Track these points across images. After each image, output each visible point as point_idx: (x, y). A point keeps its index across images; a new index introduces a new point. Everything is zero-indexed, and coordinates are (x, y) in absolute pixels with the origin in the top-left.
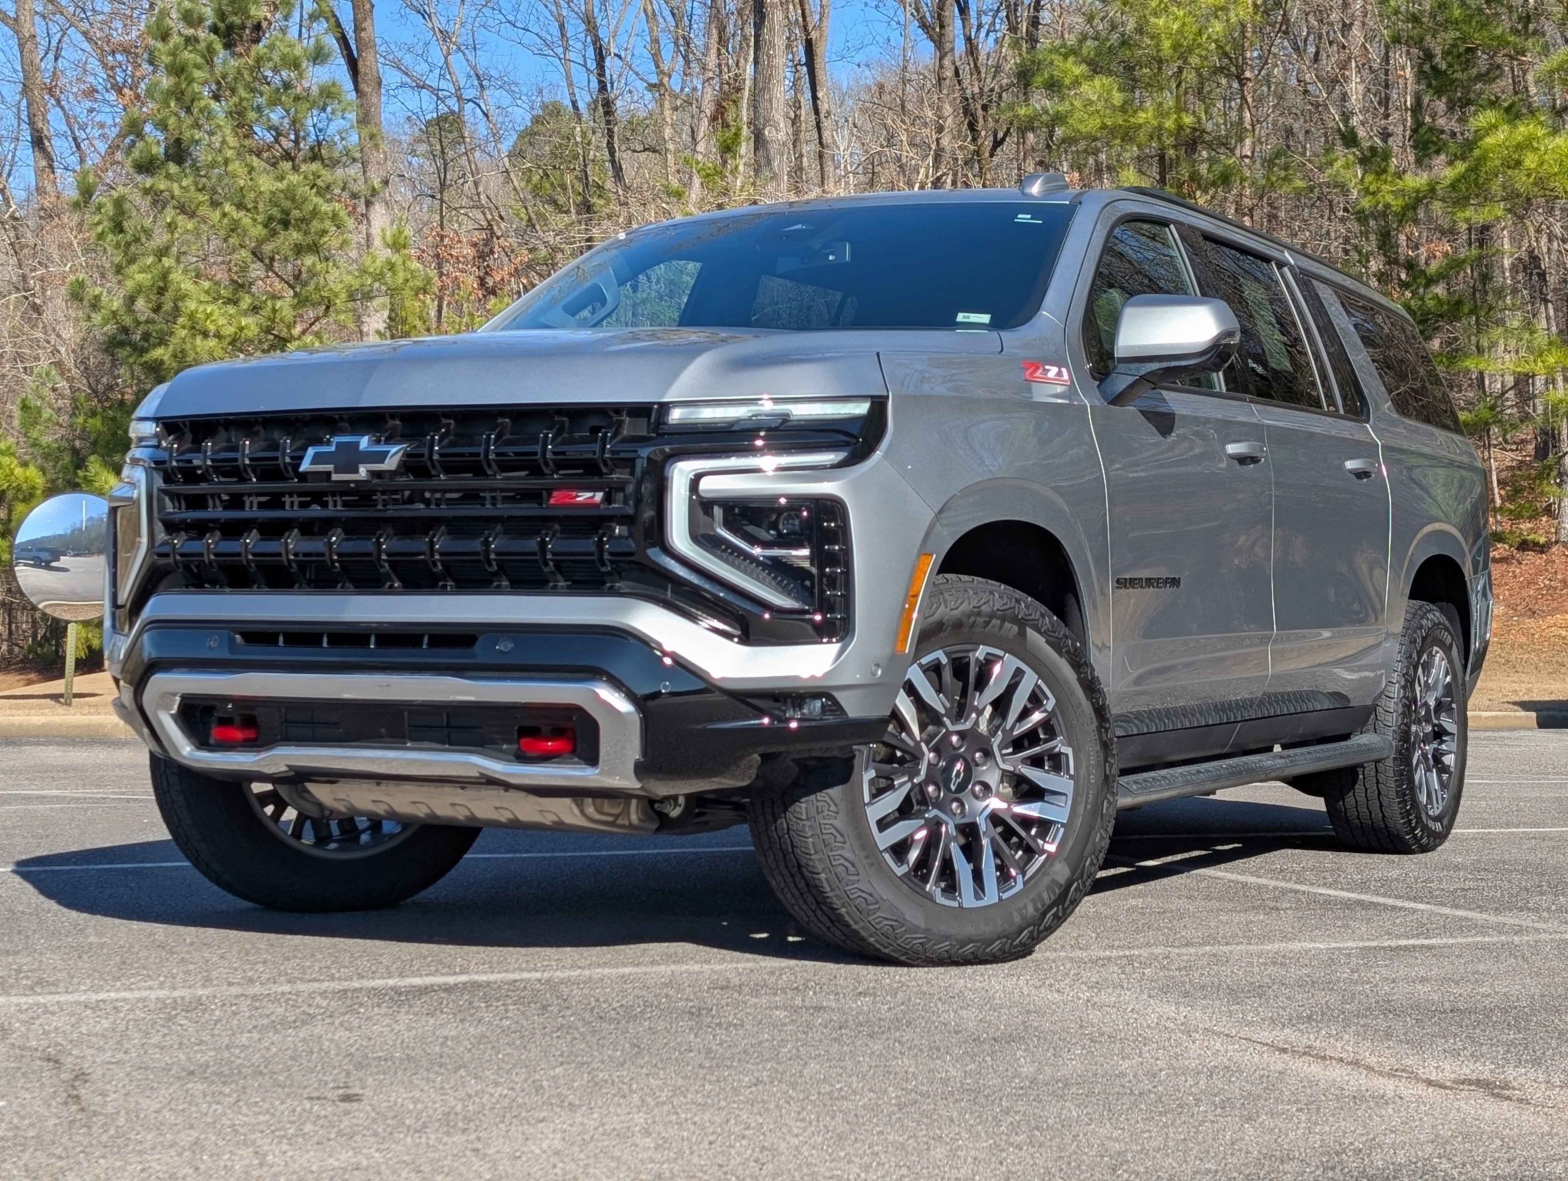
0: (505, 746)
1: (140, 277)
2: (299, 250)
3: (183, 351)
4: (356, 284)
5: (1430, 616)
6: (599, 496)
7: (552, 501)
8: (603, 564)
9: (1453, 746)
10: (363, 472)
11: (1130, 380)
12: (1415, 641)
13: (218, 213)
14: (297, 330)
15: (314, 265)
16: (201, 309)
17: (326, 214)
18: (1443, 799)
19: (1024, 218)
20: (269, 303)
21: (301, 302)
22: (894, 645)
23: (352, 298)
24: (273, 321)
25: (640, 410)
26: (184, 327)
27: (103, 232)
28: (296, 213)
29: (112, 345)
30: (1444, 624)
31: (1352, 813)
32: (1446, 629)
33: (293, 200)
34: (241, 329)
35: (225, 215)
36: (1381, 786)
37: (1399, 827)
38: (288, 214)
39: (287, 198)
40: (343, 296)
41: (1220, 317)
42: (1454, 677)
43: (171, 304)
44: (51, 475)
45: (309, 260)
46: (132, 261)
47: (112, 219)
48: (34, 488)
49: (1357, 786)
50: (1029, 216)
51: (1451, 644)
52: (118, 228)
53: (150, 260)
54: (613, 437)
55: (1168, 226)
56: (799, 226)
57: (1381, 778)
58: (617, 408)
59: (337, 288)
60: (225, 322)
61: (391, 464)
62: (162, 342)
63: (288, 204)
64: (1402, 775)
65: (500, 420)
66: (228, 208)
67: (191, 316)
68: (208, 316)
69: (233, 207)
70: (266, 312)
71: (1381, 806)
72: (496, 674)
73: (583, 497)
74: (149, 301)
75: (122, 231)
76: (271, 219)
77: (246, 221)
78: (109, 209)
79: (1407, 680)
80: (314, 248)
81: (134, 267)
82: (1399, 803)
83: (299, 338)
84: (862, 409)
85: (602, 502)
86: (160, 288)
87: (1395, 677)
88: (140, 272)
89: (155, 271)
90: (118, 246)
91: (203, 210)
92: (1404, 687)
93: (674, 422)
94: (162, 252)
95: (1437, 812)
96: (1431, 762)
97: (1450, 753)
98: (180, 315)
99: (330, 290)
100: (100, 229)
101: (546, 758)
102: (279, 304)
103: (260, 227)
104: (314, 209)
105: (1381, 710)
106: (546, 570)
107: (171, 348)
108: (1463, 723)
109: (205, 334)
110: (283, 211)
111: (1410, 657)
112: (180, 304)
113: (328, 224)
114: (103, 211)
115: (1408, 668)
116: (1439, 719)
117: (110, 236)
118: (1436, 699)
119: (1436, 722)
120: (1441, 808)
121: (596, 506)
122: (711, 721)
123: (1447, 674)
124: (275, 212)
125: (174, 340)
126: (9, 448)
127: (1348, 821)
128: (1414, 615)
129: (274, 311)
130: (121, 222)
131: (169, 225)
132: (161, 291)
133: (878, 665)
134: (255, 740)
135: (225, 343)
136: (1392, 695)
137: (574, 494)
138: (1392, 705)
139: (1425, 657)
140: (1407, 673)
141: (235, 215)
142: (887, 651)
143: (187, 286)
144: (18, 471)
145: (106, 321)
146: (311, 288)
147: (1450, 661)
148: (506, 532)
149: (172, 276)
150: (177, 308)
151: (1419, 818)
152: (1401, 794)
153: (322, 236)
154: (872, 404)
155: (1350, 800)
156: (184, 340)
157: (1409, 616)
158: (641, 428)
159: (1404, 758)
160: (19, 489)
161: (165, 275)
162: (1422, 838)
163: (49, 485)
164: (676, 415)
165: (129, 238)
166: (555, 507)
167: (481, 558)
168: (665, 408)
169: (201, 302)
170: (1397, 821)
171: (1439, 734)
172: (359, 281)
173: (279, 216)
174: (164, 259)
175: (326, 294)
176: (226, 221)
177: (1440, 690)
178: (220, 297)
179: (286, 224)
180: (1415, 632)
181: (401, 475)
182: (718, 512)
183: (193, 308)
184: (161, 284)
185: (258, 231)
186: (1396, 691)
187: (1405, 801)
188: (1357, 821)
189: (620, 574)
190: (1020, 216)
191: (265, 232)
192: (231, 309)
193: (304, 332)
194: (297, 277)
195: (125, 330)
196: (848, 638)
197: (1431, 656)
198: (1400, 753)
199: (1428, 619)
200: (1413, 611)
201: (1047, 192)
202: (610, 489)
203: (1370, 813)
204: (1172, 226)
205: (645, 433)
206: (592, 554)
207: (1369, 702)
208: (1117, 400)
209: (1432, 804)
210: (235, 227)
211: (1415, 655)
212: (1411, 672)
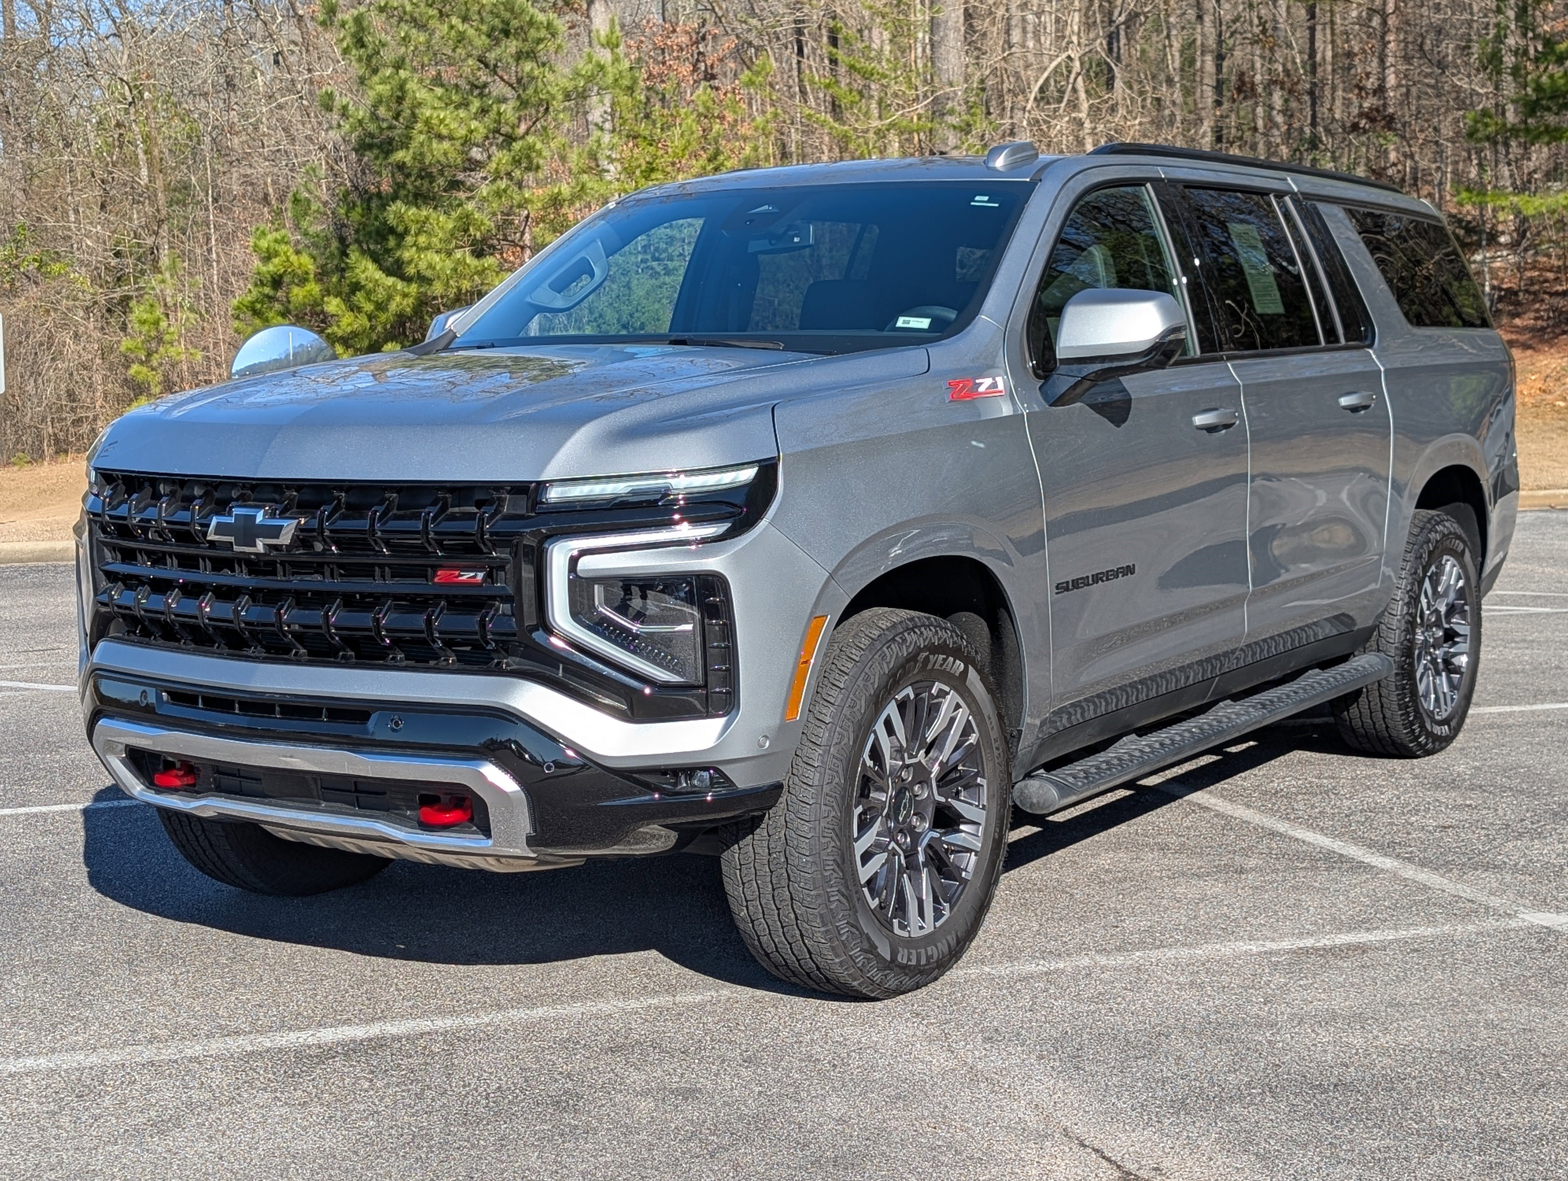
0: (409, 813)
1: (380, 88)
2: (519, 56)
3: (421, 154)
4: (570, 86)
5: (1439, 528)
6: (480, 576)
7: (436, 580)
8: (487, 643)
9: (1464, 647)
10: (260, 546)
11: (1073, 381)
12: (1421, 557)
13: (446, 27)
14: (523, 128)
15: (532, 69)
16: (435, 115)
17: (542, 23)
18: (1452, 699)
19: (981, 200)
20: (495, 107)
21: (524, 104)
22: (784, 714)
23: (567, 97)
24: (499, 123)
25: (520, 489)
26: (421, 132)
27: (348, 47)
28: (515, 23)
29: (362, 147)
30: (1455, 534)
31: (1357, 723)
32: (1459, 537)
33: (512, 11)
34: (471, 132)
35: (452, 27)
36: (1384, 700)
37: (1403, 736)
38: (508, 24)
39: (506, 10)
40: (560, 97)
41: (1166, 312)
42: (1468, 580)
43: (409, 111)
44: (321, 261)
45: (528, 66)
46: (375, 71)
47: (353, 35)
48: (307, 273)
49: (1360, 699)
50: (986, 198)
51: (1463, 551)
52: (360, 43)
53: (388, 72)
54: (492, 517)
55: (1144, 185)
56: (766, 207)
57: (1384, 692)
58: (497, 486)
59: (554, 90)
60: (456, 125)
61: (285, 539)
62: (405, 145)
63: (508, 15)
64: (1404, 689)
65: (387, 495)
66: (455, 20)
67: (427, 122)
68: (442, 121)
69: (460, 20)
70: (493, 114)
71: (1384, 718)
72: (389, 750)
73: (466, 576)
74: (389, 109)
75: (363, 46)
76: (493, 29)
77: (471, 32)
78: (351, 26)
79: (1410, 597)
80: (531, 55)
81: (376, 79)
82: (1402, 715)
83: (523, 138)
84: (748, 475)
85: (484, 579)
86: (398, 97)
87: (1399, 594)
88: (380, 84)
89: (393, 82)
90: (360, 60)
91: (433, 23)
92: (1408, 604)
93: (553, 501)
94: (398, 65)
95: (1445, 715)
96: (1441, 666)
97: (1462, 654)
98: (416, 122)
99: (548, 92)
100: (345, 45)
101: (445, 827)
102: (503, 107)
103: (483, 37)
104: (531, 19)
105: (1383, 627)
106: (436, 646)
107: (411, 151)
108: (1477, 624)
109: (440, 137)
110: (503, 22)
111: (1415, 573)
112: (417, 111)
113: (543, 33)
114: (347, 27)
115: (1412, 584)
116: (1449, 622)
117: (354, 52)
118: (1447, 605)
119: (1446, 626)
120: (1450, 709)
121: (478, 585)
122: (600, 799)
123: (1459, 578)
124: (497, 22)
125: (414, 144)
126: (283, 237)
127: (1353, 730)
128: (1422, 529)
129: (499, 114)
130: (361, 38)
131: (404, 39)
132: (400, 100)
133: (766, 737)
134: (194, 785)
135: (458, 143)
136: (1394, 612)
137: (457, 573)
138: (1395, 622)
139: (1433, 568)
140: (1411, 590)
141: (461, 27)
142: (776, 721)
143: (422, 94)
144: (293, 258)
145: (353, 129)
146: (530, 91)
147: (1463, 566)
148: (397, 608)
149: (408, 86)
150: (414, 115)
151: (1422, 726)
152: (1404, 707)
153: (538, 44)
154: (760, 467)
155: (1354, 710)
156: (422, 144)
157: (1416, 531)
158: (521, 506)
159: (1407, 673)
160: (294, 274)
161: (402, 87)
162: (1426, 744)
163: (319, 271)
164: (554, 494)
165: (370, 51)
166: (441, 585)
167: (373, 634)
168: (542, 486)
169: (435, 108)
170: (1401, 733)
171: (1450, 636)
172: (573, 83)
173: (500, 26)
174: (401, 72)
175: (544, 97)
176: (453, 33)
177: (1452, 595)
178: (452, 102)
179: (507, 33)
180: (1421, 547)
181: (297, 548)
182: (598, 591)
183: (428, 114)
184: (399, 94)
185: (481, 41)
186: (1399, 609)
187: (1408, 713)
188: (1362, 730)
189: (506, 651)
190: (977, 198)
191: (488, 41)
192: (462, 113)
193: (527, 133)
194: (519, 81)
195: (371, 136)
196: (733, 712)
197: (1440, 567)
198: (1402, 668)
199: (1436, 532)
200: (1421, 524)
201: (1012, 167)
202: (491, 568)
203: (1374, 724)
204: (1148, 185)
205: (523, 512)
206: (475, 633)
207: (1370, 623)
208: (1059, 401)
209: (1439, 708)
210: (461, 38)
211: (1420, 571)
212: (1416, 588)
